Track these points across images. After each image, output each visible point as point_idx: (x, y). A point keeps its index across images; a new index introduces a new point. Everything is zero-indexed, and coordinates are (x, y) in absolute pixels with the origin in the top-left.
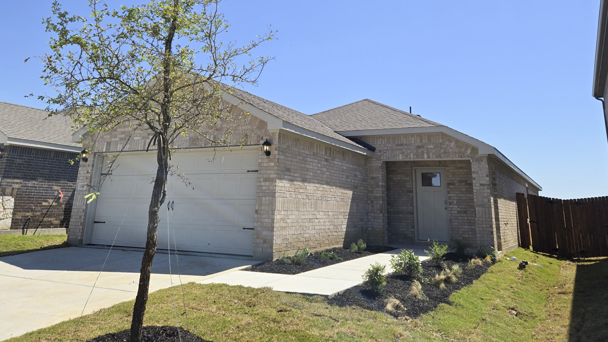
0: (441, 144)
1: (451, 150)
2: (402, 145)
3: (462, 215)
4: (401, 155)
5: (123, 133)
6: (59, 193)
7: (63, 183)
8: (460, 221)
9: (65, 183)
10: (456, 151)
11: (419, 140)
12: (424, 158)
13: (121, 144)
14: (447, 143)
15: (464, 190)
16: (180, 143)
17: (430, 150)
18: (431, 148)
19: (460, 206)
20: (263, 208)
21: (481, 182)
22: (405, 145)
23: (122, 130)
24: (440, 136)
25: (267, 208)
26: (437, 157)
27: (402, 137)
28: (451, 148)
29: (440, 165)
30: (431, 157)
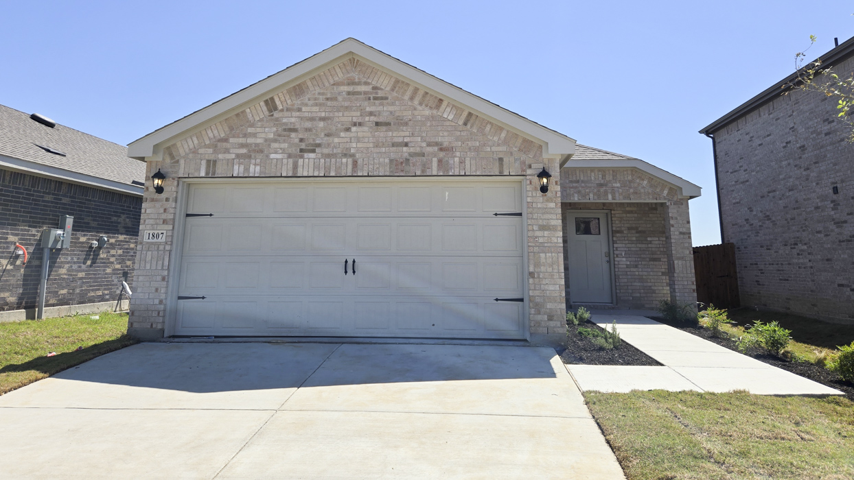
0: (630, 182)
1: (642, 191)
2: (578, 182)
3: (632, 269)
4: (576, 195)
5: (242, 146)
6: (16, 248)
7: (22, 230)
8: (630, 277)
9: (25, 230)
10: (650, 191)
11: (600, 176)
12: (608, 199)
13: (239, 164)
14: (638, 181)
15: (634, 239)
16: (371, 167)
17: (616, 189)
18: (617, 187)
19: (630, 259)
20: (543, 269)
21: (681, 230)
22: (583, 182)
23: (242, 140)
24: (629, 172)
25: (550, 270)
26: (624, 198)
27: (578, 172)
28: (644, 187)
29: (604, 208)
30: (617, 198)
